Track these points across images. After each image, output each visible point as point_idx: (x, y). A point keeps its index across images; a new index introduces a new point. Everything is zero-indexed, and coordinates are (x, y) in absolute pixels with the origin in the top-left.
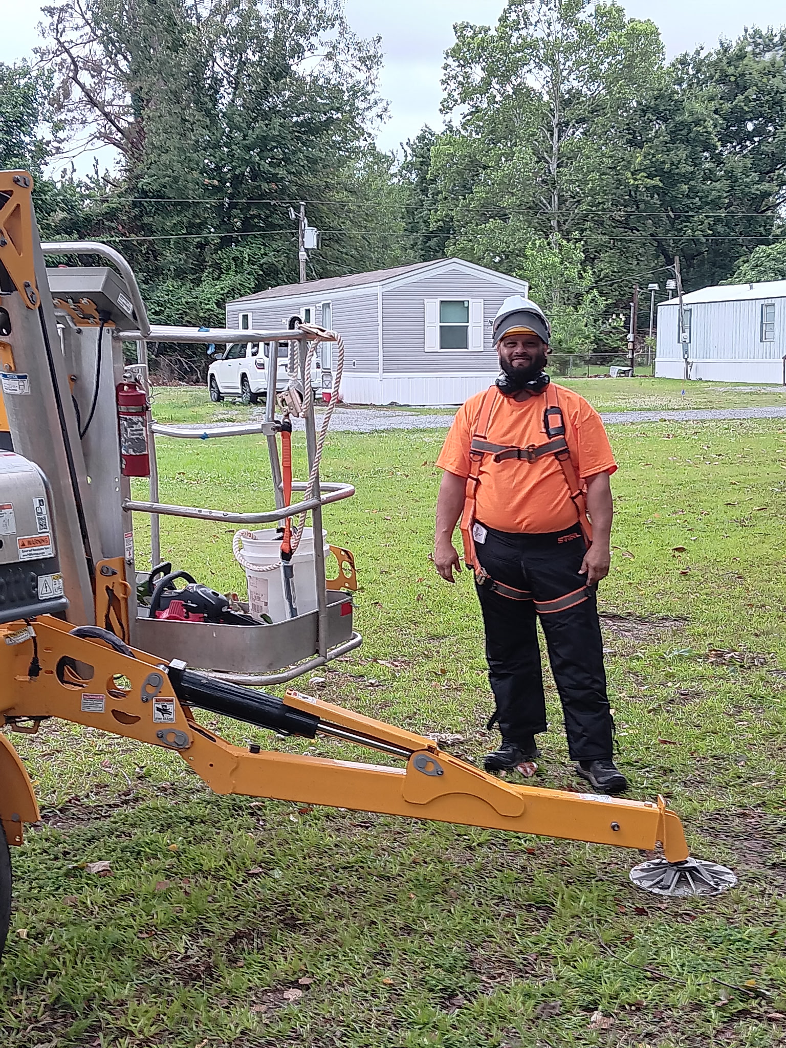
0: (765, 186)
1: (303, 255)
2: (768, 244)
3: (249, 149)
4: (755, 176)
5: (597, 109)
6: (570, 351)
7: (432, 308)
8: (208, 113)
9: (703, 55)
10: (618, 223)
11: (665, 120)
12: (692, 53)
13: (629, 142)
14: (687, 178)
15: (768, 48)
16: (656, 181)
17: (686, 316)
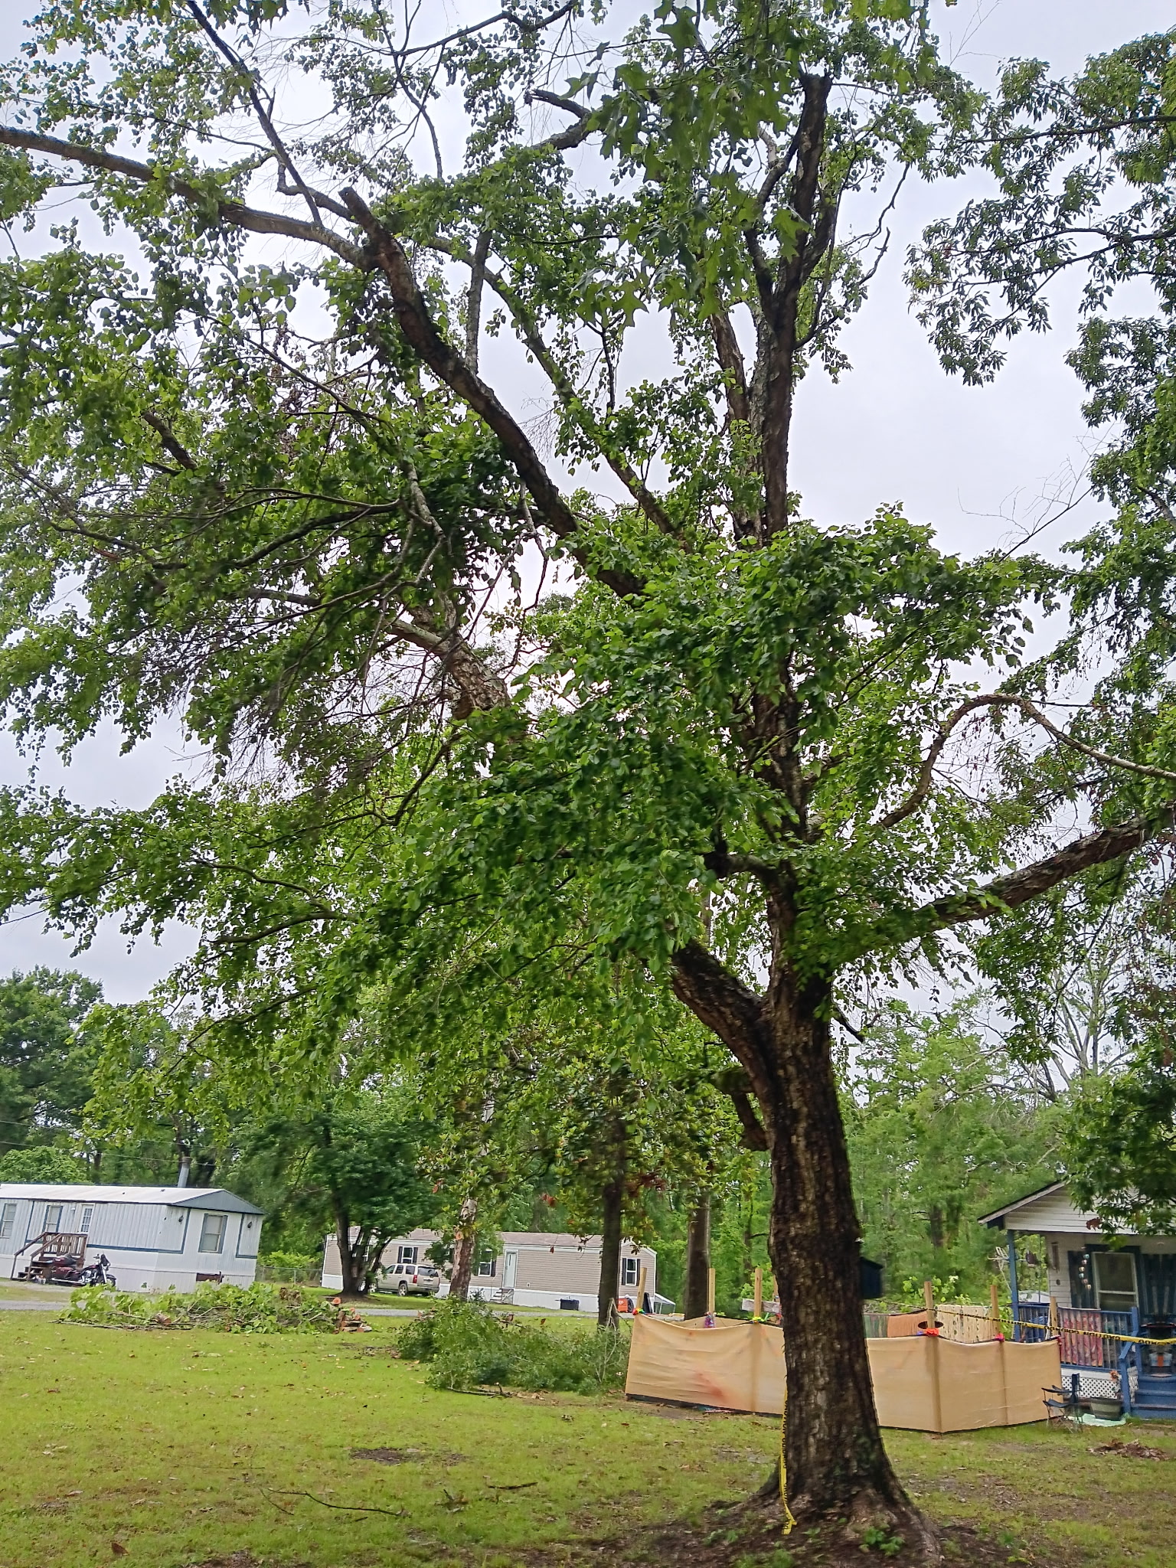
15: (51, 986)
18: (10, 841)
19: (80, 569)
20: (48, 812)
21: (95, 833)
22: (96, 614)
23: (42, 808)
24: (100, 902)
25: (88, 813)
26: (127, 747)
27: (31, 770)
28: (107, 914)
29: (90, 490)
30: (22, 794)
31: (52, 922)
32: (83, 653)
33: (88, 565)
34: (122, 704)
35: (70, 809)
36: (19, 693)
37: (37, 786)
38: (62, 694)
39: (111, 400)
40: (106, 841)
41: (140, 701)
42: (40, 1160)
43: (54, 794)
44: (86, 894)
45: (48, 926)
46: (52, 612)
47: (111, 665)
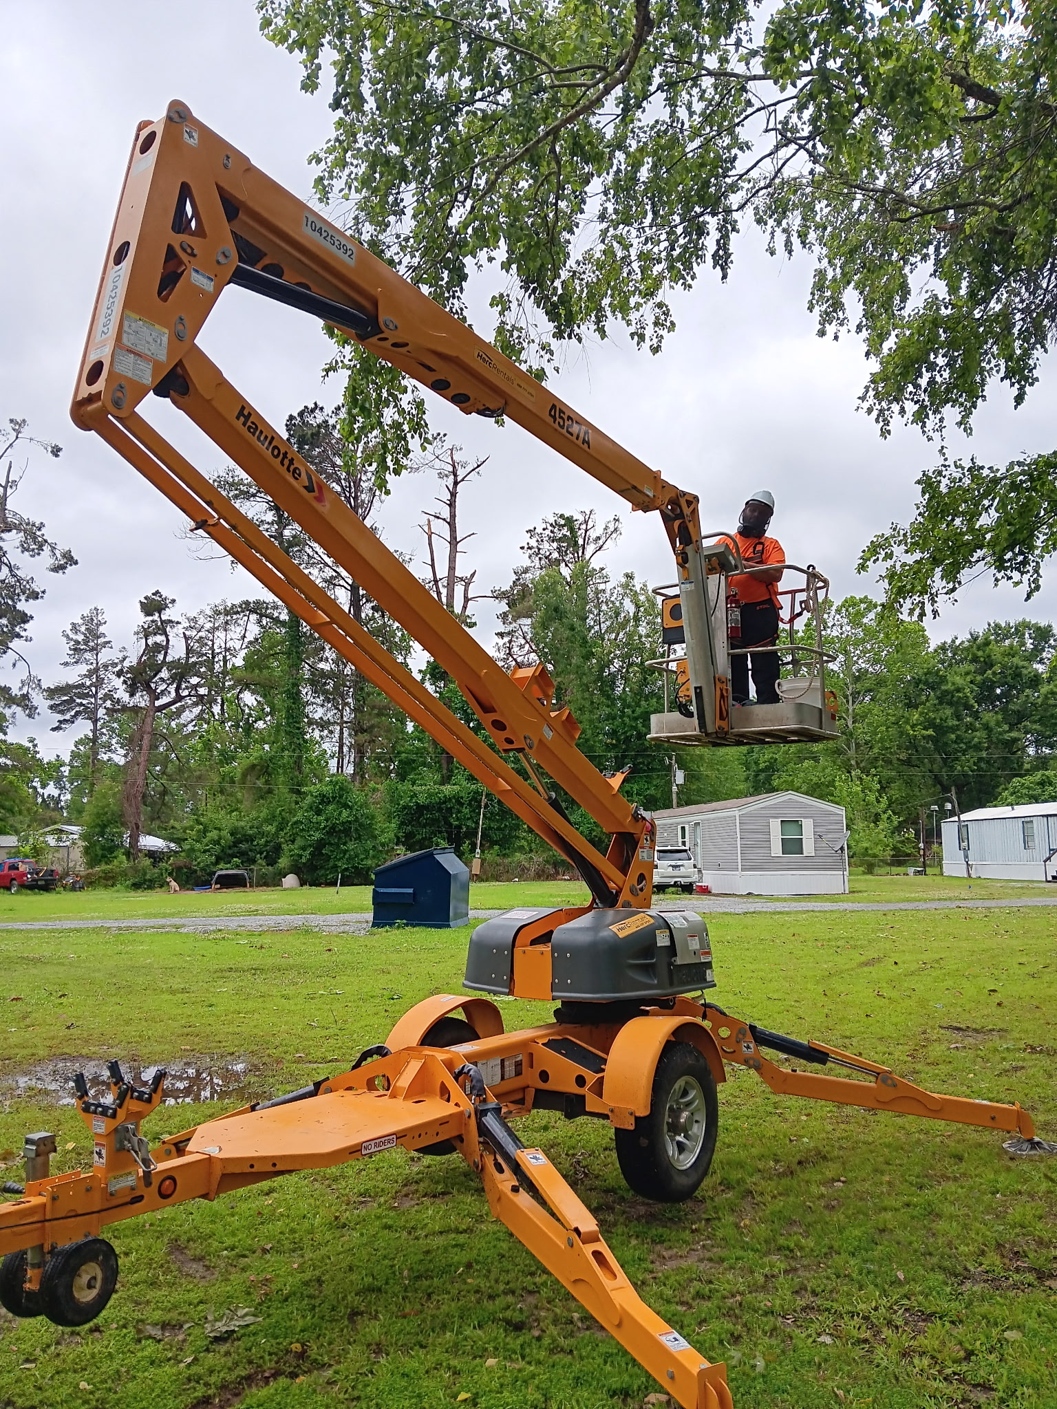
0: (1014, 734)
1: (675, 788)
2: (1021, 776)
3: (636, 719)
4: (1006, 727)
5: (881, 682)
6: (875, 856)
7: (775, 825)
8: (608, 697)
9: (958, 642)
10: (902, 762)
11: (933, 689)
12: (949, 641)
13: (906, 704)
14: (953, 729)
15: (1006, 637)
16: (930, 732)
17: (964, 830)
18: (943, 517)
19: (925, 258)
20: (967, 481)
21: (1014, 487)
22: (953, 289)
23: (960, 480)
24: (1037, 547)
25: (1003, 470)
26: (1019, 399)
27: (940, 451)
28: (1047, 556)
29: (910, 180)
30: (940, 473)
31: (999, 576)
32: (954, 330)
33: (931, 249)
34: (1002, 362)
35: (985, 472)
36: (910, 388)
37: (950, 462)
38: (946, 375)
39: (911, 75)
40: (1027, 490)
41: (1018, 352)
42: (1042, 784)
43: (967, 464)
44: (1022, 543)
45: (997, 580)
46: (915, 304)
47: (981, 329)
